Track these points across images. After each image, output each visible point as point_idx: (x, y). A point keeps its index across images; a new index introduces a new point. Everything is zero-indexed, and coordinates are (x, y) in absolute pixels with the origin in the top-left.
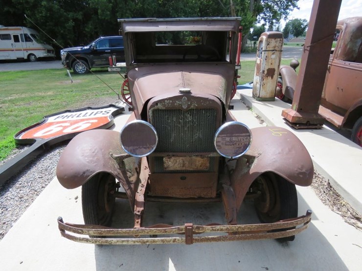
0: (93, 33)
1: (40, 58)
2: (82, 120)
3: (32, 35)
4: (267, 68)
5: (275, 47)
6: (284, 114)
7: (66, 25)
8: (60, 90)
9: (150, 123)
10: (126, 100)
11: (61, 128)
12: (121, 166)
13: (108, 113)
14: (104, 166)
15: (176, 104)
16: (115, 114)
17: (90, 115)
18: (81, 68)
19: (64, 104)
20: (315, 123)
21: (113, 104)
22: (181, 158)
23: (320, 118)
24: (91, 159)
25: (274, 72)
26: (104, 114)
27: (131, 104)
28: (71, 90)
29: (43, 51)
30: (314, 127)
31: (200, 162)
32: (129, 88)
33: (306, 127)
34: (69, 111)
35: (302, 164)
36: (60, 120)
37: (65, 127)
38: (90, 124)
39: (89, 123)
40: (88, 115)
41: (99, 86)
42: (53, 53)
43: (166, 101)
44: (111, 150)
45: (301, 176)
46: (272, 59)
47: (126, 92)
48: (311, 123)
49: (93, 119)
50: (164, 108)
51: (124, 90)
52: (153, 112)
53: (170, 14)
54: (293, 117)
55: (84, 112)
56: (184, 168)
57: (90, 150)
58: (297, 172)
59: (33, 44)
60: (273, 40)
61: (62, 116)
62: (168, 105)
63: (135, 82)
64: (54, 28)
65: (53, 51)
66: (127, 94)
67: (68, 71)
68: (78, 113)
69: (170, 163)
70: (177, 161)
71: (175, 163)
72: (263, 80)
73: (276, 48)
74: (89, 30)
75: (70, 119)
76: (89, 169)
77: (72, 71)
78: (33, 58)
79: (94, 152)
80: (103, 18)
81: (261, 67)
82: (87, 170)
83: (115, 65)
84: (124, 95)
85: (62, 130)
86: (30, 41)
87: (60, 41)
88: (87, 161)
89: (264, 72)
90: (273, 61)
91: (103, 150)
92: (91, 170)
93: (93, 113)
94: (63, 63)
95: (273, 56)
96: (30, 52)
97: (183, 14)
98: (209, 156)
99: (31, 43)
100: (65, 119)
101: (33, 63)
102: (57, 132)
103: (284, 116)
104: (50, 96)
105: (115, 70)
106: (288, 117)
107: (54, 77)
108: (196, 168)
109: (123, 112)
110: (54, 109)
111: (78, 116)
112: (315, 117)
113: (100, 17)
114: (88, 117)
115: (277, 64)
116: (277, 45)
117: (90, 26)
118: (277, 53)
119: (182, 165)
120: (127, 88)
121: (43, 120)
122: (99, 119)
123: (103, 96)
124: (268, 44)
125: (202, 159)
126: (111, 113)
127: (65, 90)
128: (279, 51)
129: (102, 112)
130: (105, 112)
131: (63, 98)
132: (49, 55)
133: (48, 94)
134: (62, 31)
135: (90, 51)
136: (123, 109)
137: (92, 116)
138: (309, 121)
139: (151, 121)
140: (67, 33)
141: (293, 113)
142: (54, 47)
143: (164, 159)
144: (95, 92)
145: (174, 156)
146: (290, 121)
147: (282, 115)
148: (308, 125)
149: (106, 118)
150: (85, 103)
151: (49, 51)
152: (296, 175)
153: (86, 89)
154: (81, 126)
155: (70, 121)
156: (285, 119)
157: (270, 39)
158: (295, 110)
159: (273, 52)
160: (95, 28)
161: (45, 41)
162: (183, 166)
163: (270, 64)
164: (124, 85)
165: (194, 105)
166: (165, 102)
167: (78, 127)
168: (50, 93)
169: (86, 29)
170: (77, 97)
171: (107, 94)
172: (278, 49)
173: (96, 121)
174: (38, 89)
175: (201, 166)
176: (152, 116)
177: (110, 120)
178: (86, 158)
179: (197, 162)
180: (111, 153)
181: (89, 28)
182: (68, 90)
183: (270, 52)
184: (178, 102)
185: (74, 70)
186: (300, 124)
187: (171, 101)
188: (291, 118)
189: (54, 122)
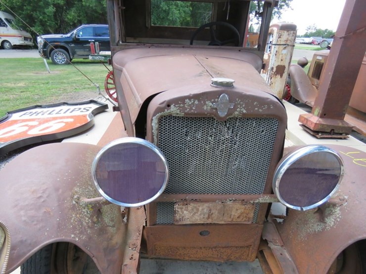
0: (76, 21)
1: (15, 45)
2: (55, 119)
3: (6, 19)
4: (276, 65)
5: (287, 41)
6: (303, 119)
7: (46, 10)
8: (33, 81)
9: (153, 141)
10: (111, 96)
11: (26, 128)
12: (95, 220)
13: (88, 110)
14: (59, 227)
15: (205, 108)
16: (96, 112)
17: (65, 113)
18: (60, 57)
19: (36, 97)
20: (341, 132)
21: (95, 99)
22: (206, 205)
23: (346, 126)
24: (32, 213)
25: (284, 70)
26: (82, 111)
27: (116, 100)
28: (46, 81)
29: (19, 38)
30: (339, 136)
31: (239, 212)
32: (114, 82)
33: (330, 136)
34: (40, 107)
36: (27, 117)
37: (32, 127)
38: (64, 124)
39: (62, 122)
40: (62, 112)
41: (80, 78)
42: (30, 41)
43: (187, 100)
44: (76, 189)
46: (282, 54)
47: (110, 86)
48: (336, 132)
49: (68, 117)
50: (182, 115)
51: (108, 83)
52: (160, 120)
53: (161, 6)
54: (316, 124)
55: (57, 109)
56: (209, 221)
57: (33, 192)
59: (8, 30)
60: (285, 32)
61: (31, 113)
62: (191, 109)
63: (124, 70)
64: (32, 13)
65: (31, 39)
66: (111, 89)
67: (45, 60)
68: (51, 109)
69: (185, 212)
70: (198, 210)
71: (195, 213)
72: (271, 78)
73: (288, 43)
74: (71, 17)
75: (40, 116)
76: (24, 238)
77: (50, 60)
78: (7, 45)
79: (41, 197)
80: (87, 4)
81: (270, 64)
82: (22, 242)
83: (99, 54)
84: (107, 89)
85: (27, 131)
86: (4, 26)
87: (39, 28)
88: (23, 219)
89: (272, 69)
90: (284, 57)
91: (61, 191)
92: (29, 242)
93: (69, 109)
94: (39, 52)
95: (284, 52)
96: (4, 38)
97: (175, 7)
98: (257, 201)
99: (5, 28)
100: (34, 117)
101: (7, 51)
102: (20, 133)
103: (302, 122)
104: (20, 88)
105: (97, 58)
106: (309, 123)
107: (30, 66)
108: (230, 220)
109: (106, 110)
110: (23, 103)
111: (50, 114)
112: (340, 124)
113: (84, 3)
114: (62, 115)
115: (288, 61)
116: (290, 38)
117: (73, 14)
118: (289, 48)
119: (206, 216)
120: (112, 82)
121: (6, 116)
122: (76, 118)
123: (83, 90)
124: (280, 37)
125: (243, 206)
126: (91, 110)
127: (39, 81)
128: (291, 46)
129: (80, 109)
130: (84, 109)
131: (36, 91)
132: (26, 43)
133: (19, 85)
134: (41, 17)
135: (71, 40)
136: (106, 107)
137: (68, 114)
138: (333, 130)
139: (155, 138)
140: (46, 20)
141: (314, 119)
142: (32, 35)
143: (176, 206)
144: (74, 85)
145: (194, 200)
146: (312, 129)
147: (299, 120)
148: (332, 133)
149: (85, 116)
150: (62, 97)
151: (26, 39)
153: (65, 81)
154: (51, 127)
155: (39, 119)
156: (303, 126)
157: (282, 31)
158: (318, 116)
159: (285, 46)
160: (79, 16)
161: (21, 27)
162: (208, 218)
163: (280, 60)
164: (108, 77)
165: (241, 111)
166: (184, 103)
167: (48, 128)
168: (21, 84)
169: (69, 17)
170: (53, 90)
171: (89, 88)
172: (290, 44)
173: (72, 120)
174: (8, 79)
175: (238, 217)
176: (157, 129)
177: (89, 120)
178: (22, 213)
179: (234, 210)
180: (75, 197)
181: (72, 15)
182: (43, 82)
183: (281, 46)
184: (211, 104)
185: (53, 59)
186: (323, 133)
187: (196, 102)
188: (313, 125)
189: (19, 120)
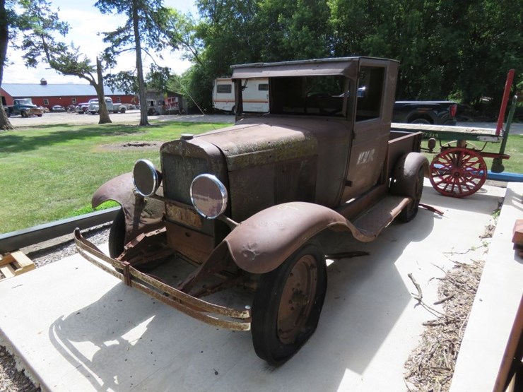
12: (138, 203)
15: (175, 149)
31: (194, 218)
35: (257, 242)
43: (169, 145)
45: (245, 256)
50: (169, 152)
56: (183, 221)
58: (243, 249)
62: (171, 149)
69: (171, 211)
92: (106, 197)
108: (191, 223)
119: (180, 217)
125: (195, 215)
143: (167, 205)
145: (174, 204)
152: (240, 252)
162: (181, 219)
165: (188, 153)
175: (195, 223)
179: (192, 216)
184: (177, 147)
